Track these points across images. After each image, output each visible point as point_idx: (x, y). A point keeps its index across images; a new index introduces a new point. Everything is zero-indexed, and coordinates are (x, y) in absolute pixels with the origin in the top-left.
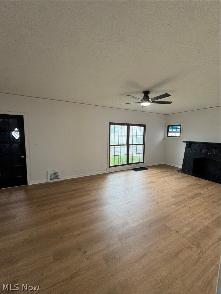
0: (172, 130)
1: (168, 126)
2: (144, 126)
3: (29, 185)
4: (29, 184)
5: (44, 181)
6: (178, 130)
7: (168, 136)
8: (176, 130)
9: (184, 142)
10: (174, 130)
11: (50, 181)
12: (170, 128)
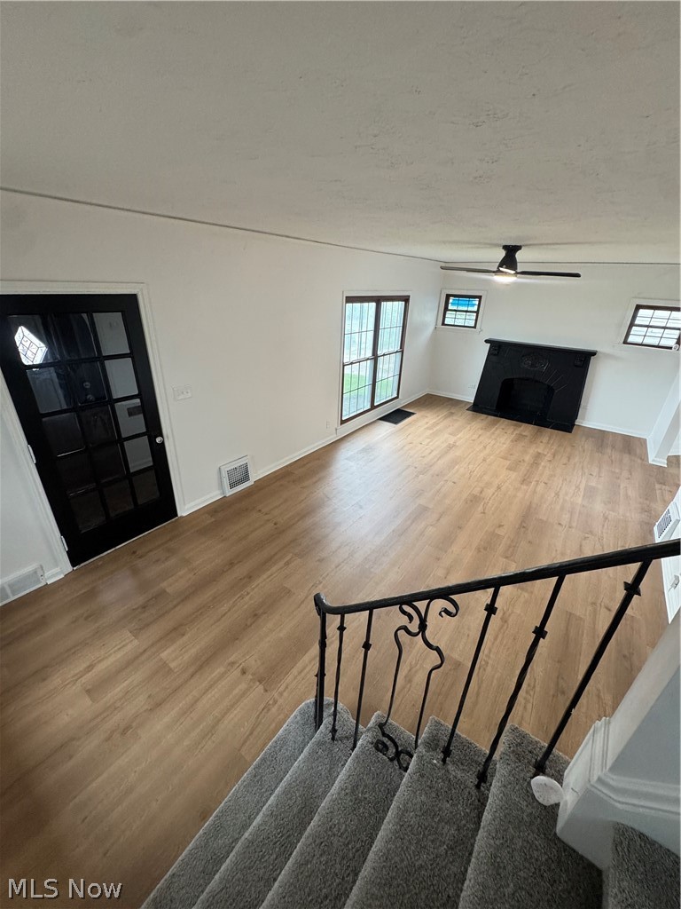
0: (455, 308)
1: (448, 296)
2: (406, 300)
3: (182, 517)
4: (184, 515)
5: (213, 496)
6: (470, 309)
7: (443, 324)
8: (465, 309)
9: (487, 341)
10: (460, 308)
11: (229, 492)
12: (451, 301)
